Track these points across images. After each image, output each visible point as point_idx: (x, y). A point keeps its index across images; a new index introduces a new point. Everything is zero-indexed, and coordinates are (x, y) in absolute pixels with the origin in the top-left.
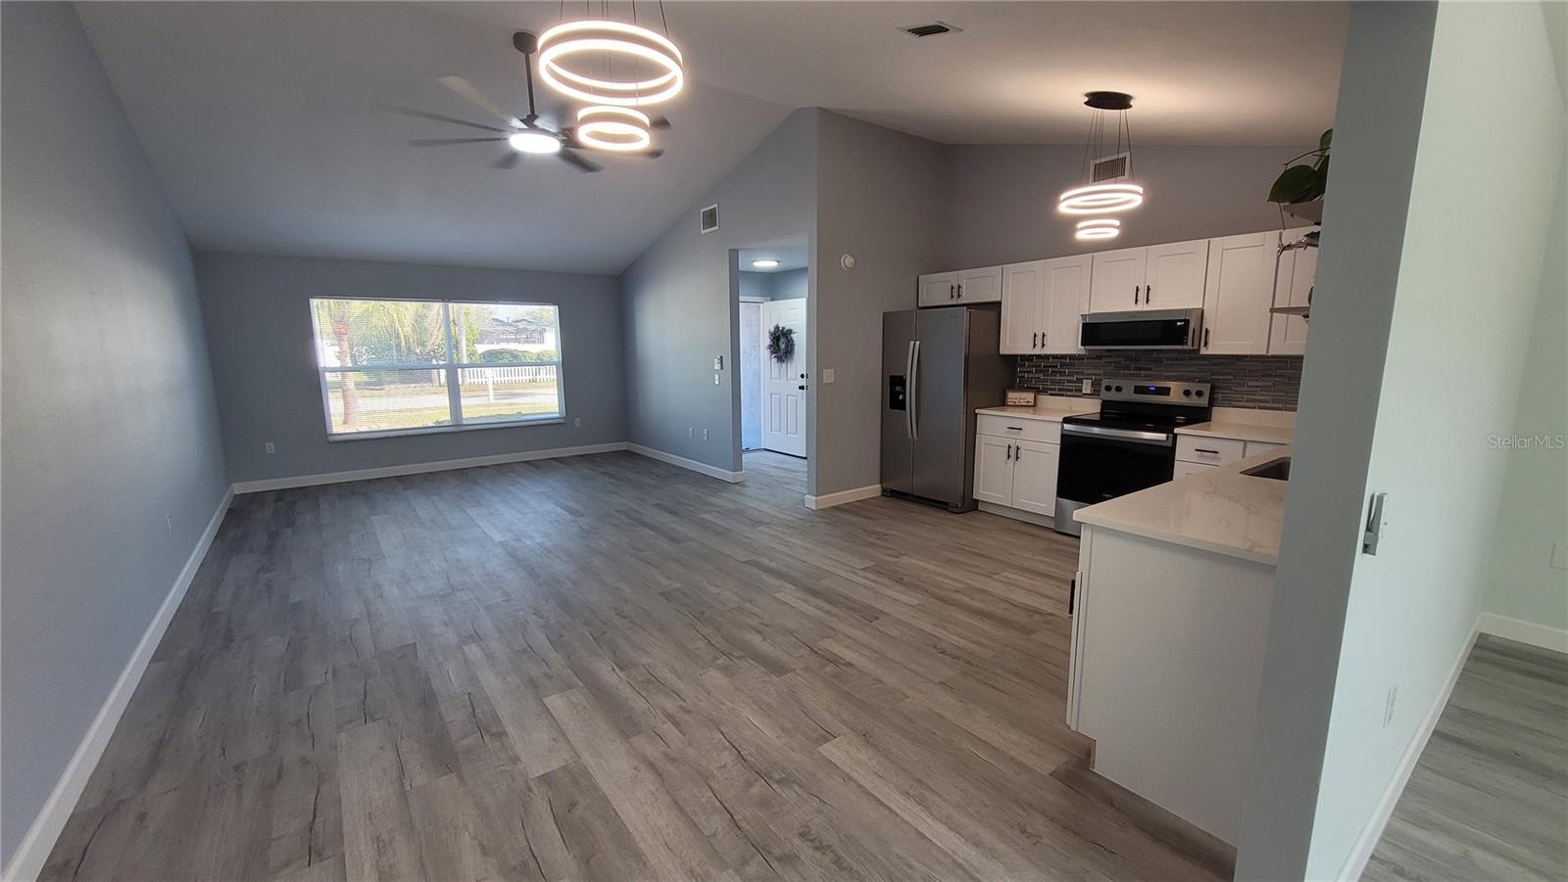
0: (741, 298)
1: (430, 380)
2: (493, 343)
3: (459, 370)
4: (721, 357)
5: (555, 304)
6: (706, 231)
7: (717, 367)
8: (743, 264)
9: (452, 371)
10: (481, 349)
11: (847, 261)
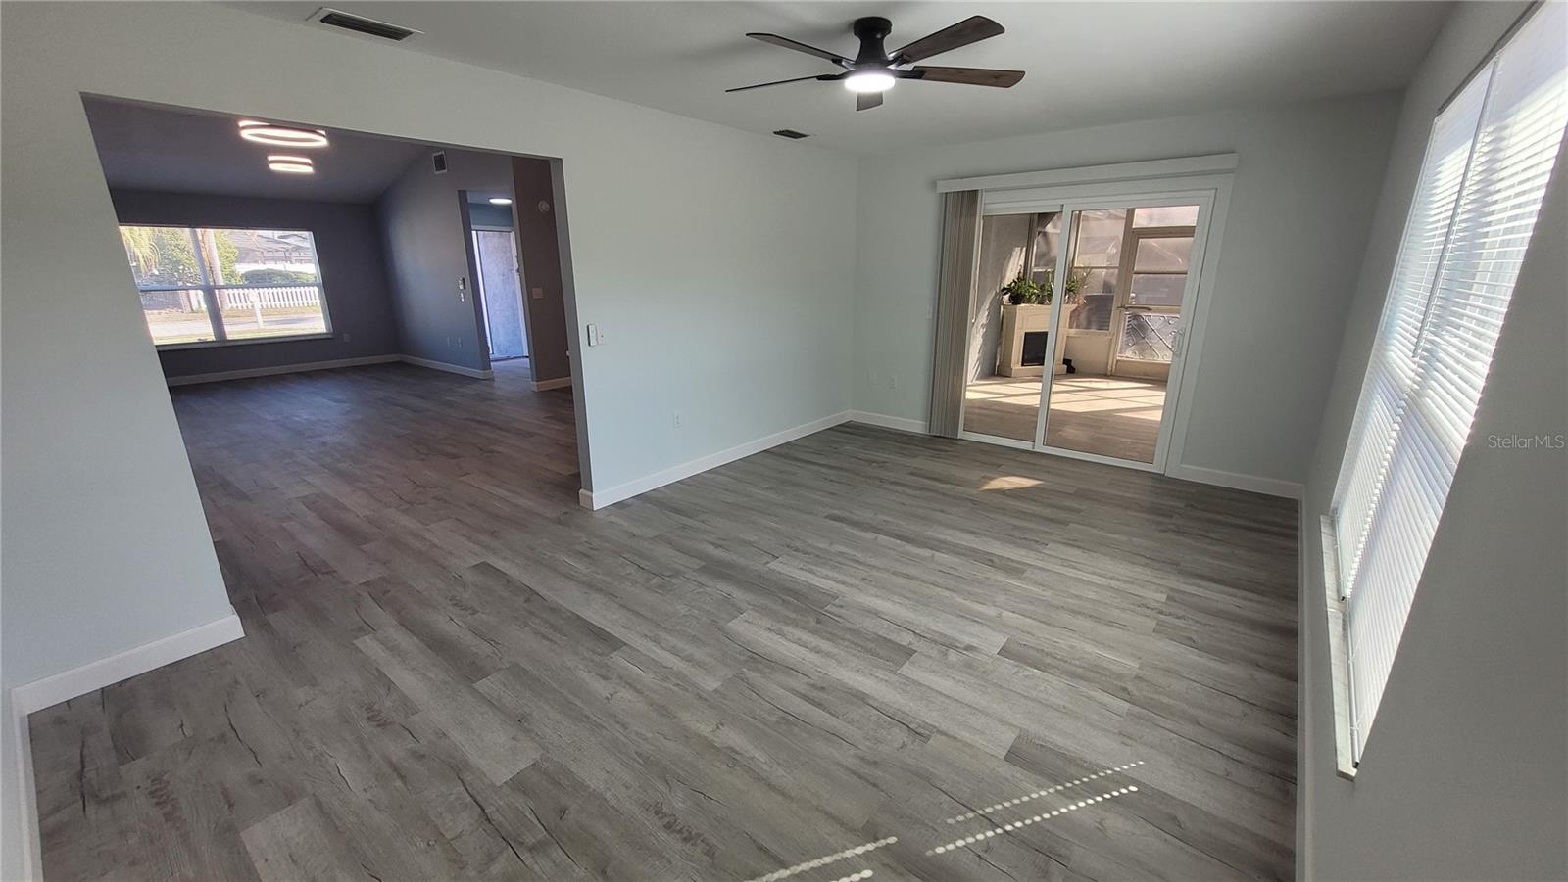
0: (473, 227)
1: (178, 305)
2: (256, 262)
3: (216, 291)
4: (463, 279)
5: (308, 230)
6: (438, 173)
7: (461, 287)
8: (471, 198)
9: (210, 292)
10: (242, 269)
11: (543, 207)
